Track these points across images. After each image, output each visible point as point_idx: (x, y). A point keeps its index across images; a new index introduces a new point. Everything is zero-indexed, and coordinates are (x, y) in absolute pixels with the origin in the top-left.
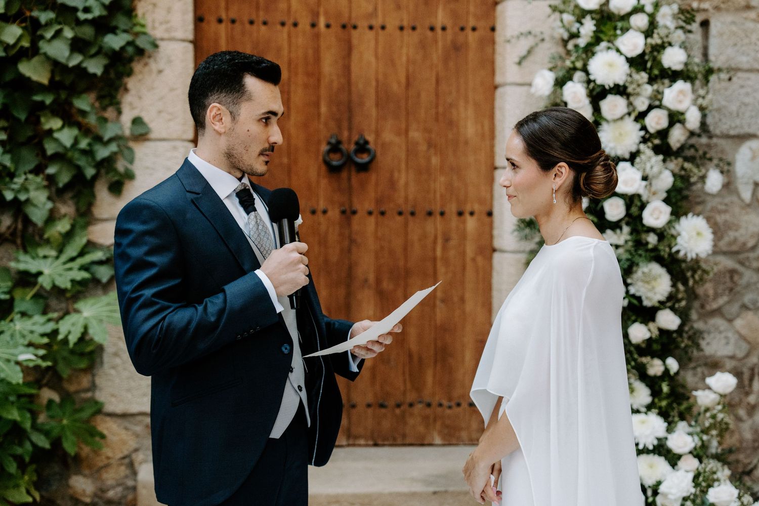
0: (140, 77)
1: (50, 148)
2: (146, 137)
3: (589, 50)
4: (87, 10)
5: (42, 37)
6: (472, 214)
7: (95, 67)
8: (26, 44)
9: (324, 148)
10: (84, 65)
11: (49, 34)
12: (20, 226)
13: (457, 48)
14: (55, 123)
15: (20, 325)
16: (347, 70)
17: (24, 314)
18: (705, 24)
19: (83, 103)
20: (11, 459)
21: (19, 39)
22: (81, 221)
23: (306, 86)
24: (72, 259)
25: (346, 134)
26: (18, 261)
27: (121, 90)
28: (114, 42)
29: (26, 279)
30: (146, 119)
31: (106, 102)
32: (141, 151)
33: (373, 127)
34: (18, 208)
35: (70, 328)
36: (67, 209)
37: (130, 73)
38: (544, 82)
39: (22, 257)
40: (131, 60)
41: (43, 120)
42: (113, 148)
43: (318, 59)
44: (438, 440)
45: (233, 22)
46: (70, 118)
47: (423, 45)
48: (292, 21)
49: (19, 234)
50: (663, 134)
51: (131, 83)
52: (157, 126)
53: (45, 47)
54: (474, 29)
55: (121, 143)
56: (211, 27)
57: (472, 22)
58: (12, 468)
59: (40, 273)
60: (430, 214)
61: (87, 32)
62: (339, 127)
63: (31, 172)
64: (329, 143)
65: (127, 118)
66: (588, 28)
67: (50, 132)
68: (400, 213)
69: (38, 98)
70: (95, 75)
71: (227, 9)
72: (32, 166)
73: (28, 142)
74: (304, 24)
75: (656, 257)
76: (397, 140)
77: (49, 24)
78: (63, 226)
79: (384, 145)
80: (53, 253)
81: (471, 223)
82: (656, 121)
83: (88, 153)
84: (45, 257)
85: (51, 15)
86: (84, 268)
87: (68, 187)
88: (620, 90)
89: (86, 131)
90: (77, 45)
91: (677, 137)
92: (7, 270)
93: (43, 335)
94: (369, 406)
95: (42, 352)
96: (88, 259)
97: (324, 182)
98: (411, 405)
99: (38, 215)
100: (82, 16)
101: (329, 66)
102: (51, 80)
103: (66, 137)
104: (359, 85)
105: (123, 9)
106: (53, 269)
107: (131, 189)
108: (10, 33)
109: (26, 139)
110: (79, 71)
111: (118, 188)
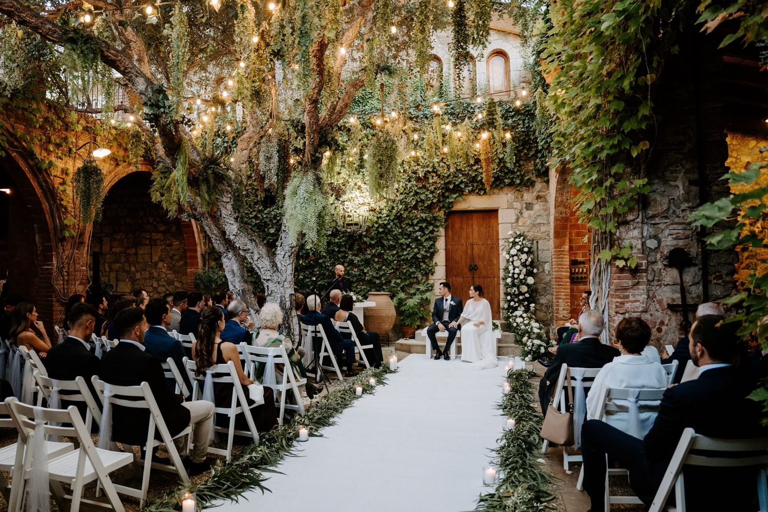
1: (422, 268)
2: (437, 265)
3: (511, 248)
6: (496, 277)
7: (428, 255)
8: (418, 252)
9: (469, 266)
13: (492, 248)
14: (423, 264)
15: (417, 296)
16: (473, 252)
18: (537, 242)
19: (426, 261)
23: (465, 255)
25: (473, 264)
27: (433, 258)
28: (432, 250)
29: (418, 289)
30: (437, 263)
31: (431, 260)
32: (436, 268)
33: (478, 262)
34: (417, 278)
35: (424, 297)
36: (425, 278)
37: (434, 255)
38: (505, 253)
39: (417, 286)
40: (435, 253)
41: (420, 264)
42: (431, 268)
43: (467, 251)
45: (452, 245)
46: (425, 263)
47: (486, 247)
49: (417, 282)
50: (525, 262)
51: (435, 257)
52: (439, 264)
53: (421, 252)
55: (433, 267)
56: (448, 246)
57: (495, 243)
59: (420, 288)
60: (488, 277)
61: (427, 249)
62: (471, 263)
65: (434, 263)
66: (511, 244)
68: (483, 277)
69: (420, 260)
72: (419, 271)
74: (465, 244)
75: (524, 284)
76: (482, 264)
77: (421, 249)
78: (424, 281)
79: (479, 265)
81: (496, 279)
82: (523, 261)
83: (427, 269)
84: (421, 286)
85: (422, 247)
87: (424, 274)
88: (516, 255)
89: (427, 265)
90: (426, 252)
91: (528, 263)
97: (469, 272)
99: (420, 279)
100: (426, 247)
101: (469, 252)
102: (422, 257)
103: (424, 266)
104: (475, 255)
105: (433, 245)
106: (422, 288)
107: (435, 274)
108: (416, 250)
109: (418, 267)
110: (426, 255)
111: (432, 274)
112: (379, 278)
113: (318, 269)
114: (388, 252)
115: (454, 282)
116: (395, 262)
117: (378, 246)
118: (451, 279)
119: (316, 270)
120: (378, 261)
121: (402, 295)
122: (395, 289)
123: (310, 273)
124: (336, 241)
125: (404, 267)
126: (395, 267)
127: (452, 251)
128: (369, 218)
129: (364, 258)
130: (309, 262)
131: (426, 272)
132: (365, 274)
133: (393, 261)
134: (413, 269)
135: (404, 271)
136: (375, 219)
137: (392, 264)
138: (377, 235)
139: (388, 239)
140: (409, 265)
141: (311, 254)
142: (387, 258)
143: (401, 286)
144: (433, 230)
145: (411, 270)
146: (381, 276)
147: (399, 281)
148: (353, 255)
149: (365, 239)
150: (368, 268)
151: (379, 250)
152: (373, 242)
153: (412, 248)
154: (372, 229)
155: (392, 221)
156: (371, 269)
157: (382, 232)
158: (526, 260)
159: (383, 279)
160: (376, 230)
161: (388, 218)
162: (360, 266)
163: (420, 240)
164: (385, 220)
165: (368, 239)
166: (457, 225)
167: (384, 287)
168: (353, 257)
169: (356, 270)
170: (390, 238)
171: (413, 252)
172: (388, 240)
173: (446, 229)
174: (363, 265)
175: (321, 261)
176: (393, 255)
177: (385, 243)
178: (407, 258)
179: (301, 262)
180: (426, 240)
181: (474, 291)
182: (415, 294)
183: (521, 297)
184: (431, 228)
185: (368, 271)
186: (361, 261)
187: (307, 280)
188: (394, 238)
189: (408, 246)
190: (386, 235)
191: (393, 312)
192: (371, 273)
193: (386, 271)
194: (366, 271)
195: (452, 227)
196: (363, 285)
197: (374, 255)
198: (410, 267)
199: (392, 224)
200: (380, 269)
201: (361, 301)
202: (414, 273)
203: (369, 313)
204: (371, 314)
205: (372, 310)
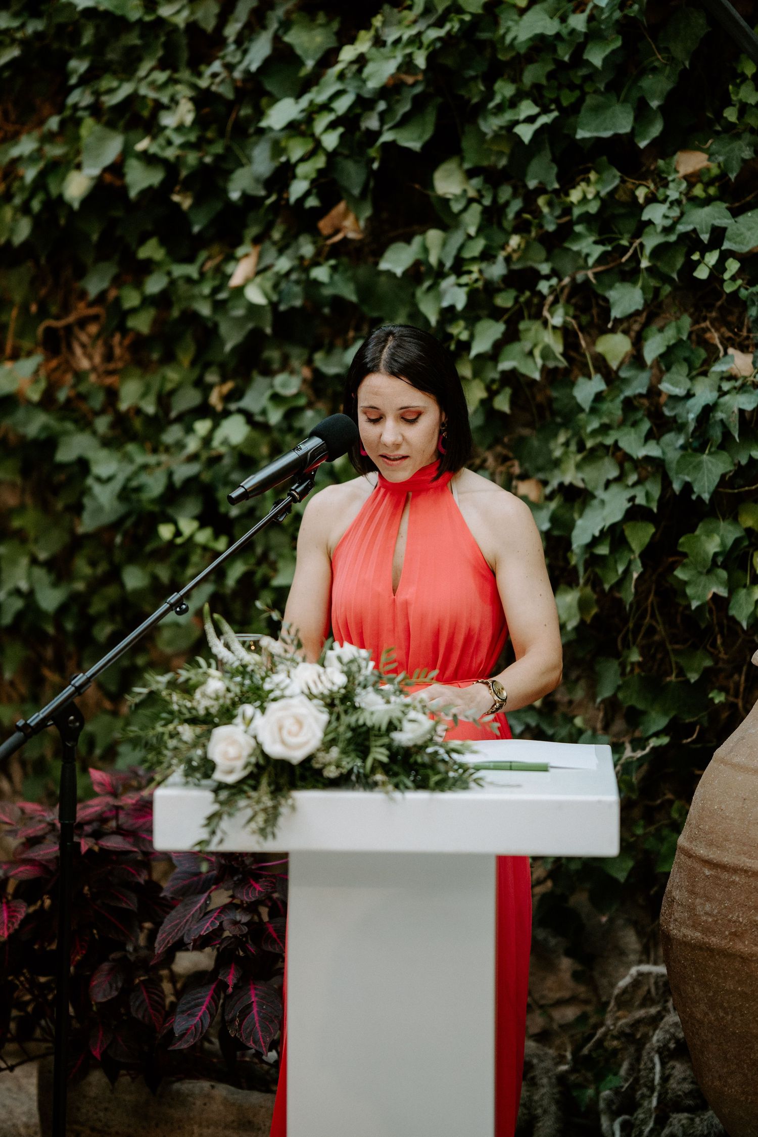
141: (299, 188)
148: (722, 189)
168: (712, 217)
169: (745, 364)
175: (399, 260)
179: (240, 274)
203: (691, 909)
204: (707, 931)
205: (725, 876)
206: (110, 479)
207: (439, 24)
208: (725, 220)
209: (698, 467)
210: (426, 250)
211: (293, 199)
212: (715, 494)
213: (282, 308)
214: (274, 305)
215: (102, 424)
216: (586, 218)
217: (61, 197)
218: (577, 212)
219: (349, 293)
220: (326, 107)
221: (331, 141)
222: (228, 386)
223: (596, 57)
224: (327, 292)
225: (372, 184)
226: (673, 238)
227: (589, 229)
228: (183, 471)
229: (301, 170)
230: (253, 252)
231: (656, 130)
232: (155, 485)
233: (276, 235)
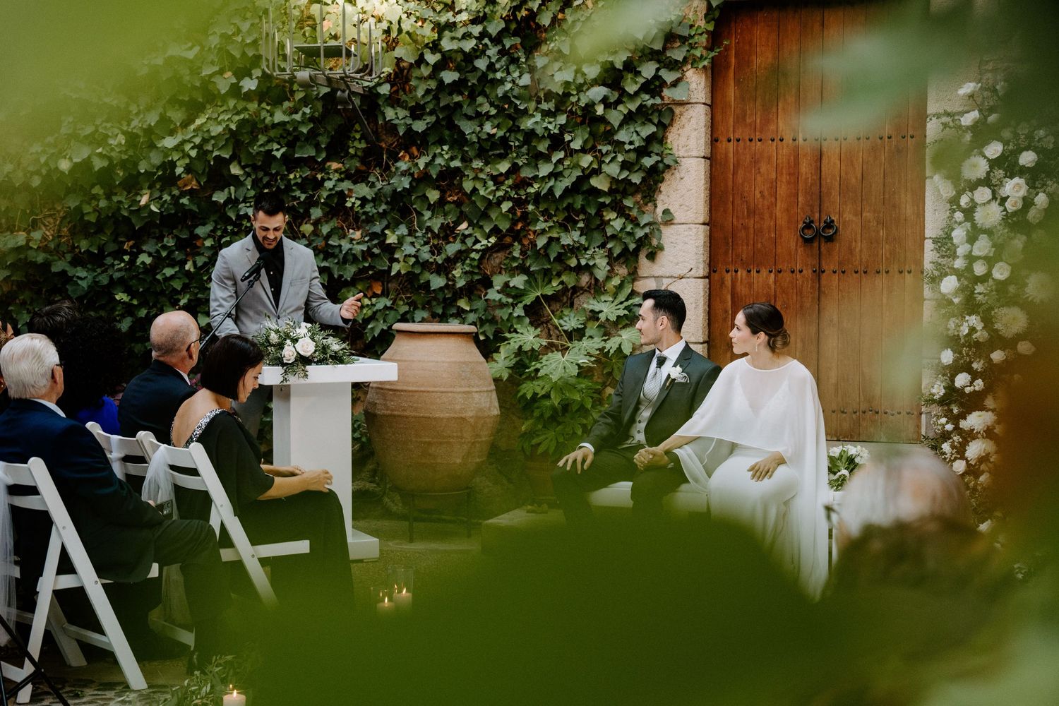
0: (669, 183)
1: (609, 232)
2: (672, 222)
3: (967, 153)
4: (631, 143)
5: (604, 162)
6: (909, 272)
7: (636, 179)
8: (595, 166)
9: (801, 225)
10: (629, 178)
11: (607, 161)
12: (593, 282)
13: (899, 151)
14: (613, 215)
15: (585, 343)
16: (819, 170)
17: (591, 337)
19: (628, 202)
20: (579, 426)
21: (591, 164)
22: (629, 279)
23: (789, 183)
24: (621, 303)
25: (817, 215)
26: (588, 303)
27: (657, 193)
28: (648, 162)
29: (594, 315)
30: (672, 211)
31: (647, 200)
32: (667, 231)
33: (838, 210)
34: (589, 269)
35: (612, 345)
36: (623, 271)
37: (662, 180)
39: (592, 301)
40: (663, 172)
41: (604, 214)
42: (647, 230)
43: (797, 164)
44: (884, 439)
45: (738, 140)
46: (622, 212)
47: (875, 150)
48: (779, 138)
49: (593, 287)
50: (1023, 211)
51: (663, 187)
52: (679, 216)
53: (605, 168)
54: (912, 137)
55: (654, 226)
56: (723, 145)
57: (910, 133)
58: (579, 432)
59: (601, 311)
60: (878, 272)
61: (633, 156)
62: (812, 212)
63: (597, 247)
64: (804, 222)
65: (659, 210)
67: (610, 220)
68: (856, 272)
69: (601, 200)
70: (636, 183)
71: (734, 132)
72: (599, 243)
73: (598, 227)
74: (787, 137)
75: (1012, 302)
76: (854, 219)
77: (607, 153)
78: (616, 281)
79: (844, 222)
80: (611, 299)
81: (909, 279)
82: (1013, 204)
83: (631, 234)
84: (605, 301)
85: (609, 148)
86: (626, 308)
87: (620, 256)
88: (986, 182)
89: (630, 220)
90: (625, 166)
91: (1033, 215)
92: (584, 309)
93: (597, 350)
94: (834, 412)
95: (593, 359)
96: (630, 302)
97: (800, 250)
98: (864, 412)
99: (601, 274)
100: (627, 147)
101: (805, 168)
102: (610, 189)
103: (617, 224)
104: (827, 180)
105: (657, 139)
106: (609, 309)
107: (663, 258)
108: (586, 160)
109: (596, 226)
110: (627, 181)
111: (652, 256)
112: (444, 269)
113: (209, 228)
114: (477, 164)
115: (742, 289)
116: (506, 206)
117: (441, 142)
118: (728, 277)
119: (201, 231)
120: (442, 202)
121: (528, 337)
122: (503, 314)
123: (181, 245)
124: (279, 117)
125: (540, 226)
126: (504, 226)
127: (737, 166)
128: (406, 26)
129: (388, 189)
130: (175, 199)
131: (626, 249)
132: (390, 250)
133: (499, 203)
134: (576, 235)
135: (541, 242)
136: (428, 33)
137: (493, 215)
138: (436, 98)
139: (479, 114)
140: (560, 218)
141: (179, 170)
142: (475, 190)
143: (528, 300)
144: (657, 77)
145: (566, 240)
146: (451, 262)
147: (519, 281)
148: (347, 175)
149: (390, 113)
150: (403, 230)
151: (443, 157)
152: (419, 126)
153: (571, 153)
154: (416, 73)
155: (497, 40)
156: (411, 233)
157: (456, 87)
158: (1028, 203)
159: (457, 273)
160: (432, 76)
161: (476, 30)
162: (370, 220)
163: (602, 119)
164: (467, 36)
165: (402, 113)
166: (761, 60)
167: (463, 304)
168: (346, 185)
169: (357, 235)
170: (486, 108)
171: (576, 166)
172: (480, 117)
173: (716, 74)
174: (383, 215)
175: (220, 197)
176: (497, 180)
177: (468, 128)
178: (551, 190)
179: (144, 200)
180: (629, 119)
181: (746, 331)
182: (577, 334)
183: (997, 356)
184: (648, 70)
185: (401, 240)
186: (376, 200)
187: (169, 272)
188: (501, 110)
189: (557, 142)
190: (472, 98)
191: (488, 403)
192: (410, 250)
193: (469, 242)
194: (392, 239)
195: (739, 67)
196: (385, 294)
197: (423, 179)
198: (564, 227)
199: (493, 51)
200: (448, 233)
201: (338, 359)
202: (575, 250)
203: (385, 405)
204: (392, 410)
205: (399, 393)
206: (86, 278)
207: (238, 113)
208: (352, 187)
209: (345, 269)
210: (230, 194)
211: (177, 174)
212: (352, 278)
213: (164, 214)
214: (161, 212)
215: (69, 257)
216: (296, 184)
217: (57, 168)
218: (292, 182)
219: (195, 208)
220: (189, 141)
221: (193, 153)
222: (131, 243)
223: (305, 130)
224: (187, 208)
225: (207, 170)
226: (334, 192)
227: (298, 188)
228: (117, 275)
229: (178, 163)
230: (148, 192)
231: (324, 155)
232: (104, 280)
233: (158, 187)
